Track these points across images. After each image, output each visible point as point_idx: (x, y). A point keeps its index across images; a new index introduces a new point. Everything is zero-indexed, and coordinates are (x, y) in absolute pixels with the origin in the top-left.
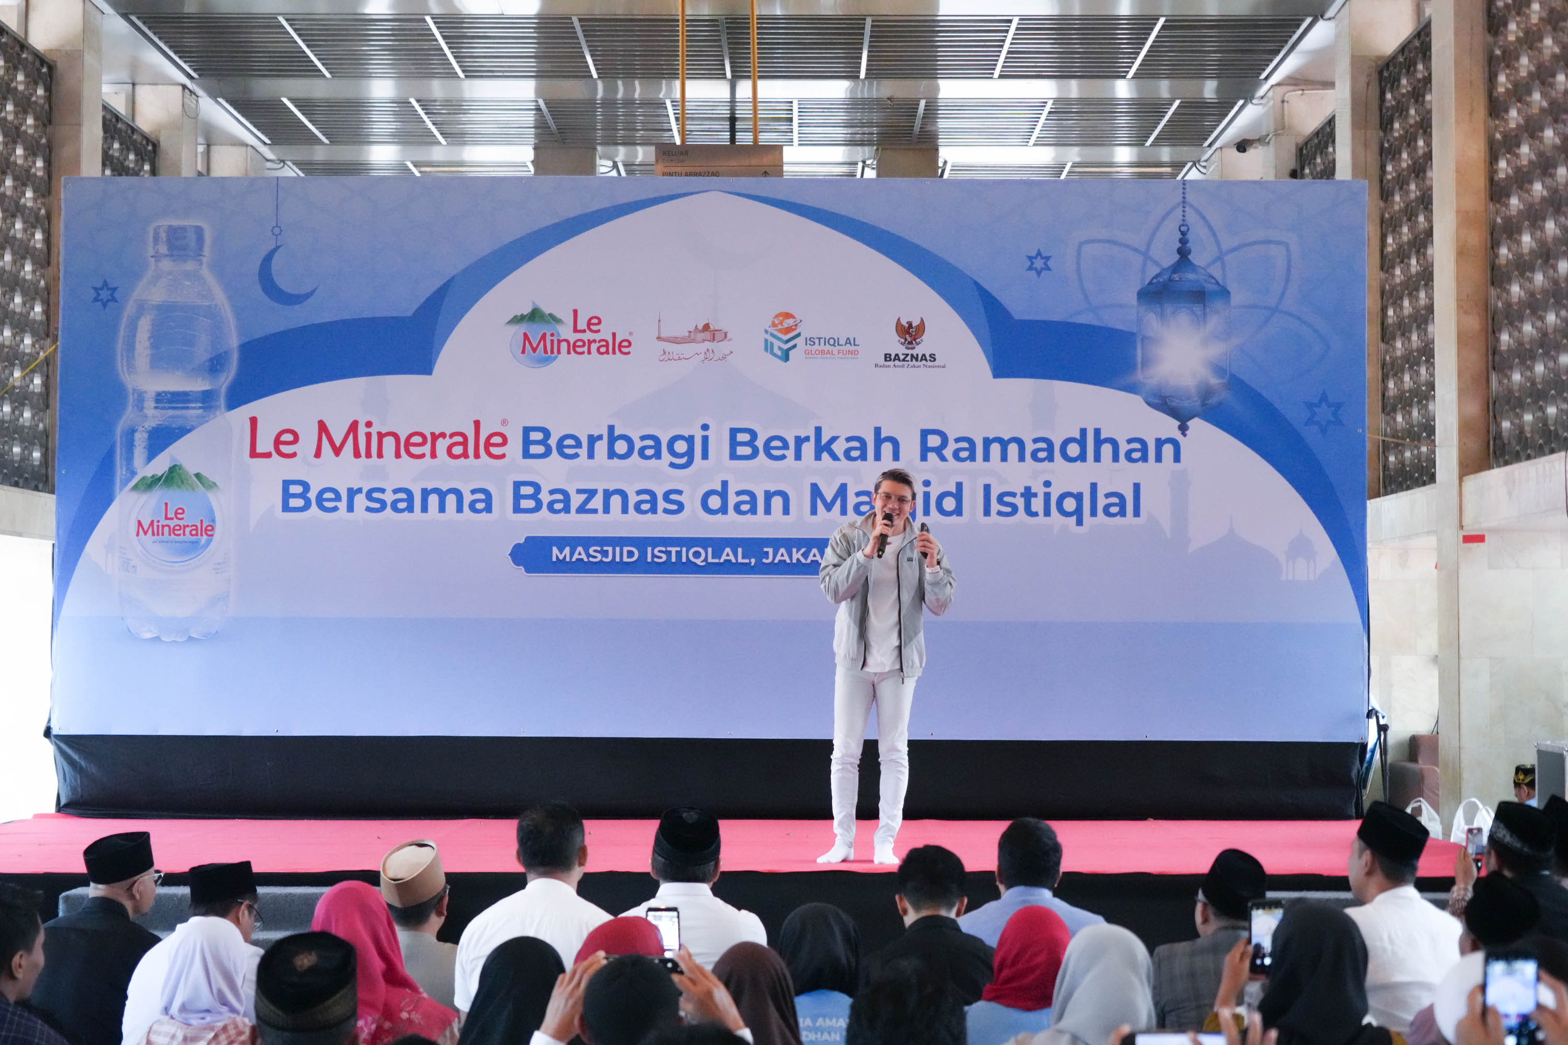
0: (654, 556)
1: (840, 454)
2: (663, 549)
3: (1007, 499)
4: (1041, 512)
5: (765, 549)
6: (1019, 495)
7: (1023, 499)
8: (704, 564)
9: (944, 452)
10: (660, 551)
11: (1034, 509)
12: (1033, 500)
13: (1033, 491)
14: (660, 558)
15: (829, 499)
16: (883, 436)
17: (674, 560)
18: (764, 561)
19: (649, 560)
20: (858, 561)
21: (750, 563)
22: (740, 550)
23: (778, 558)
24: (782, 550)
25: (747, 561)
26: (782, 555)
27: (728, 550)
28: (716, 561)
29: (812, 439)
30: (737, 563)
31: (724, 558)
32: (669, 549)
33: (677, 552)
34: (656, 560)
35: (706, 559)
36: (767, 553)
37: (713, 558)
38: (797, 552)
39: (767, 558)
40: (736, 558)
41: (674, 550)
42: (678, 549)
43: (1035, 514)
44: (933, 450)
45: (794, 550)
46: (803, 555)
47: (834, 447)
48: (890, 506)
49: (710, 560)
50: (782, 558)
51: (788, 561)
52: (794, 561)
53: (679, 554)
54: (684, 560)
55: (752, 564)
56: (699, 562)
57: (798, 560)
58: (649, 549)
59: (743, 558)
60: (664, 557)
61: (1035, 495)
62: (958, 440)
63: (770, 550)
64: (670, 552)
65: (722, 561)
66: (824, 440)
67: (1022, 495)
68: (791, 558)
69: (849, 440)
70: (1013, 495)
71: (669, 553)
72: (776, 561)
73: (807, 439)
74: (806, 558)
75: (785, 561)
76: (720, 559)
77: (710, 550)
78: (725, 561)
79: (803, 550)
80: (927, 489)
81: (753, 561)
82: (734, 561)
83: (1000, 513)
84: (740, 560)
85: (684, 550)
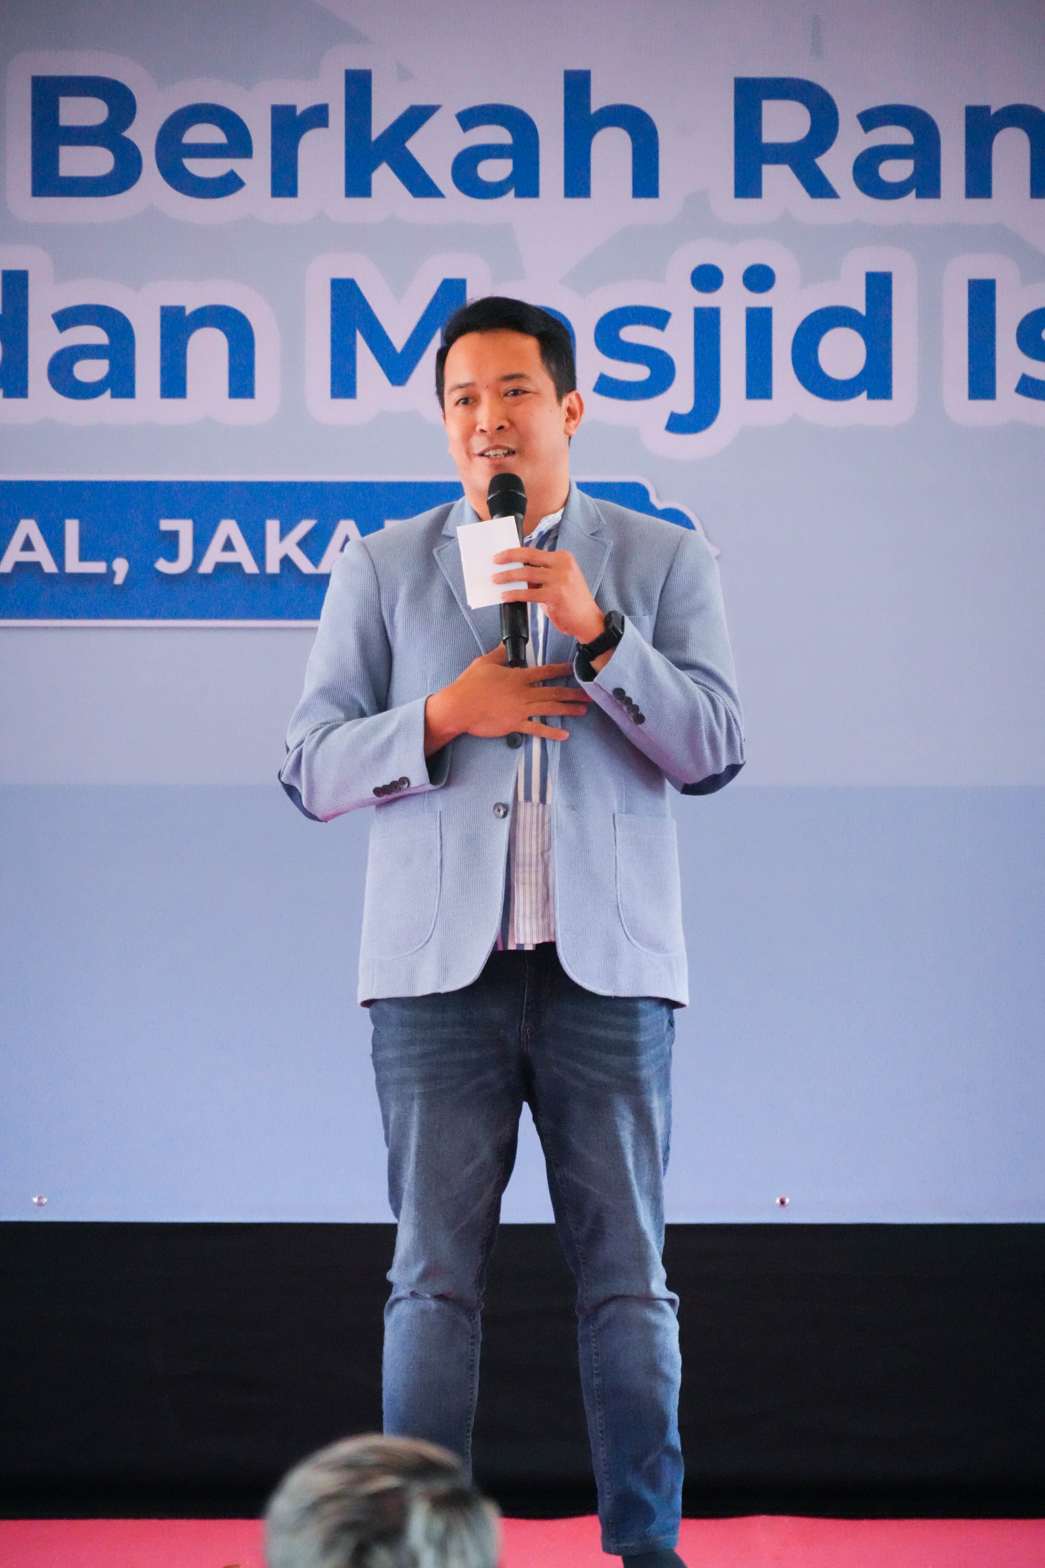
1: (441, 175)
5: (166, 525)
9: (823, 162)
15: (399, 338)
16: (597, 103)
18: (162, 565)
21: (111, 573)
22: (72, 528)
23: (214, 556)
24: (228, 528)
25: (98, 567)
26: (228, 546)
27: (28, 528)
29: (337, 116)
30: (63, 577)
31: (13, 555)
36: (174, 536)
38: (284, 533)
39: (173, 556)
40: (58, 554)
44: (780, 153)
45: (272, 527)
46: (303, 544)
47: (416, 145)
50: (229, 557)
51: (250, 567)
52: (273, 567)
55: (119, 580)
57: (286, 561)
59: (83, 557)
62: (873, 118)
63: (184, 528)
65: (6, 567)
66: (382, 119)
68: (259, 555)
69: (469, 119)
72: (206, 567)
73: (319, 116)
74: (315, 559)
75: (238, 566)
78: (19, 565)
79: (305, 526)
80: (760, 300)
81: (121, 567)
82: (50, 566)
83: (1029, 387)
84: (74, 565)
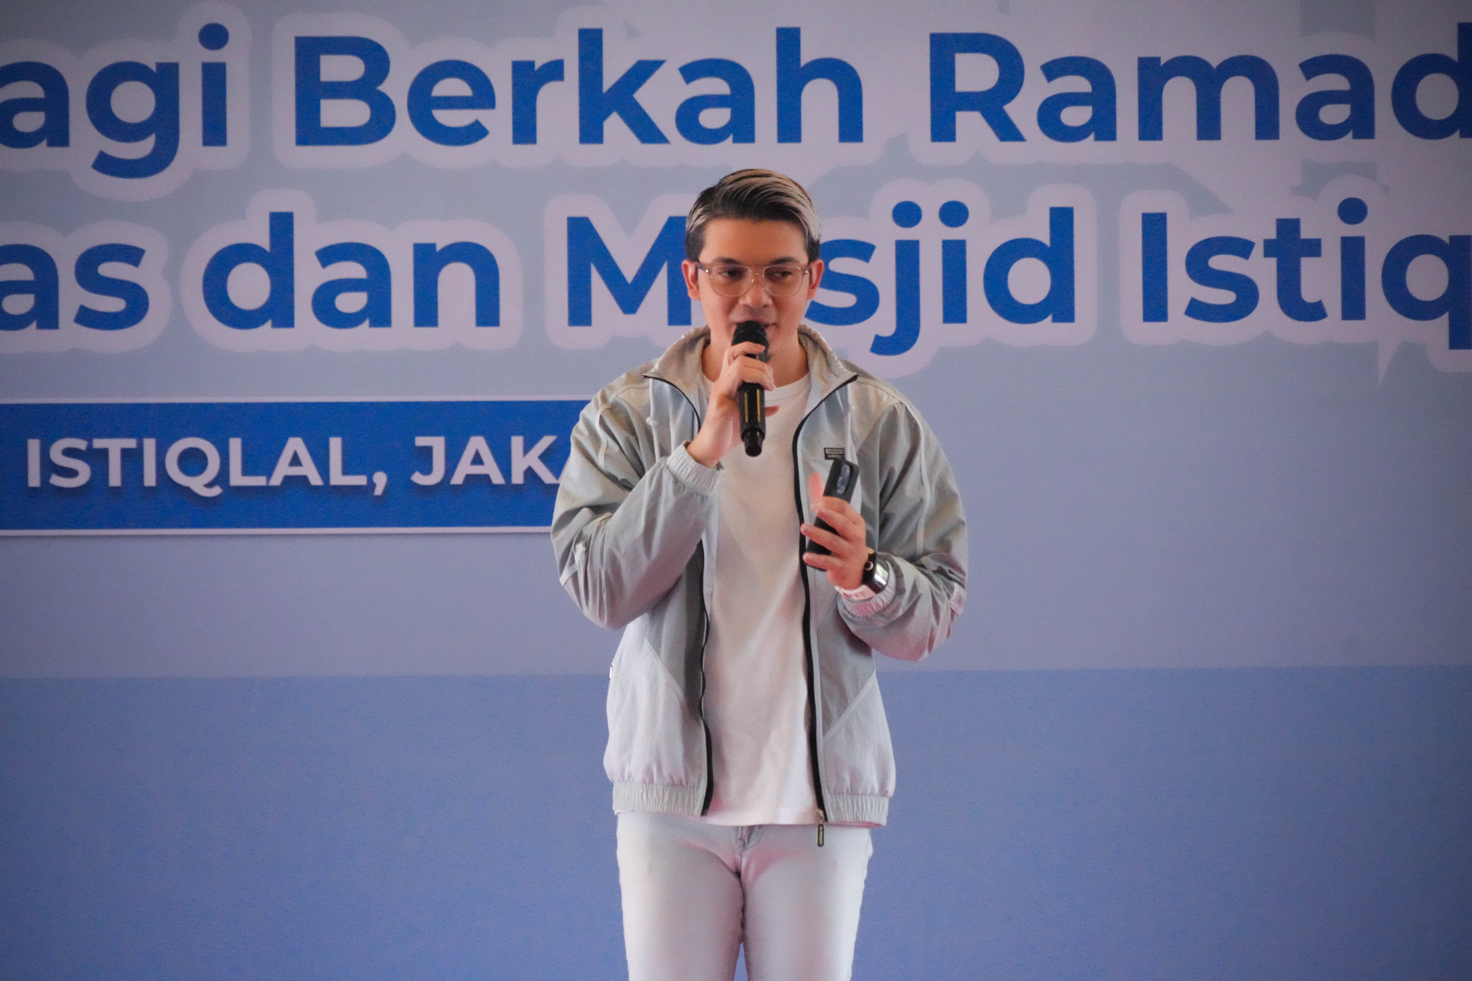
0: (48, 467)
1: (666, 122)
2: (80, 444)
3: (1220, 262)
4: (1334, 305)
5: (421, 441)
6: (1258, 250)
7: (1273, 262)
8: (216, 491)
9: (1010, 109)
10: (69, 452)
11: (1309, 294)
12: (1307, 264)
13: (1306, 233)
14: (71, 473)
15: (629, 270)
16: (806, 57)
17: (115, 479)
18: (418, 478)
19: (34, 480)
20: (676, 481)
21: (371, 485)
22: (336, 445)
23: (464, 469)
24: (477, 444)
25: (360, 480)
26: (477, 460)
27: (295, 445)
28: (259, 481)
29: (572, 70)
30: (328, 489)
31: (283, 470)
32: (98, 443)
33: (125, 452)
34: (57, 481)
35: (222, 478)
36: (428, 451)
37: (246, 472)
38: (527, 447)
39: (427, 470)
40: (324, 469)
41: (115, 446)
42: (131, 443)
43: (1315, 312)
44: (970, 101)
45: (517, 442)
46: (544, 457)
47: (643, 96)
48: (748, 300)
49: (237, 478)
50: (478, 470)
51: (497, 478)
52: (518, 478)
53: (132, 459)
54: (150, 479)
55: (378, 491)
56: (198, 484)
57: (530, 473)
58: (34, 446)
59: (346, 471)
60: (84, 472)
61: (1314, 248)
62: (1053, 70)
63: (437, 444)
64: (104, 453)
65: (276, 480)
66: (612, 74)
67: (1270, 248)
68: (505, 466)
69: (691, 72)
70: (1242, 248)
71: (98, 458)
72: (458, 479)
73: (555, 70)
75: (486, 478)
76: (269, 476)
77: (235, 445)
78: (288, 479)
79: (546, 441)
80: (955, 234)
81: (380, 479)
82: (316, 480)
83: (1197, 310)
84: (337, 478)
85: (150, 446)
